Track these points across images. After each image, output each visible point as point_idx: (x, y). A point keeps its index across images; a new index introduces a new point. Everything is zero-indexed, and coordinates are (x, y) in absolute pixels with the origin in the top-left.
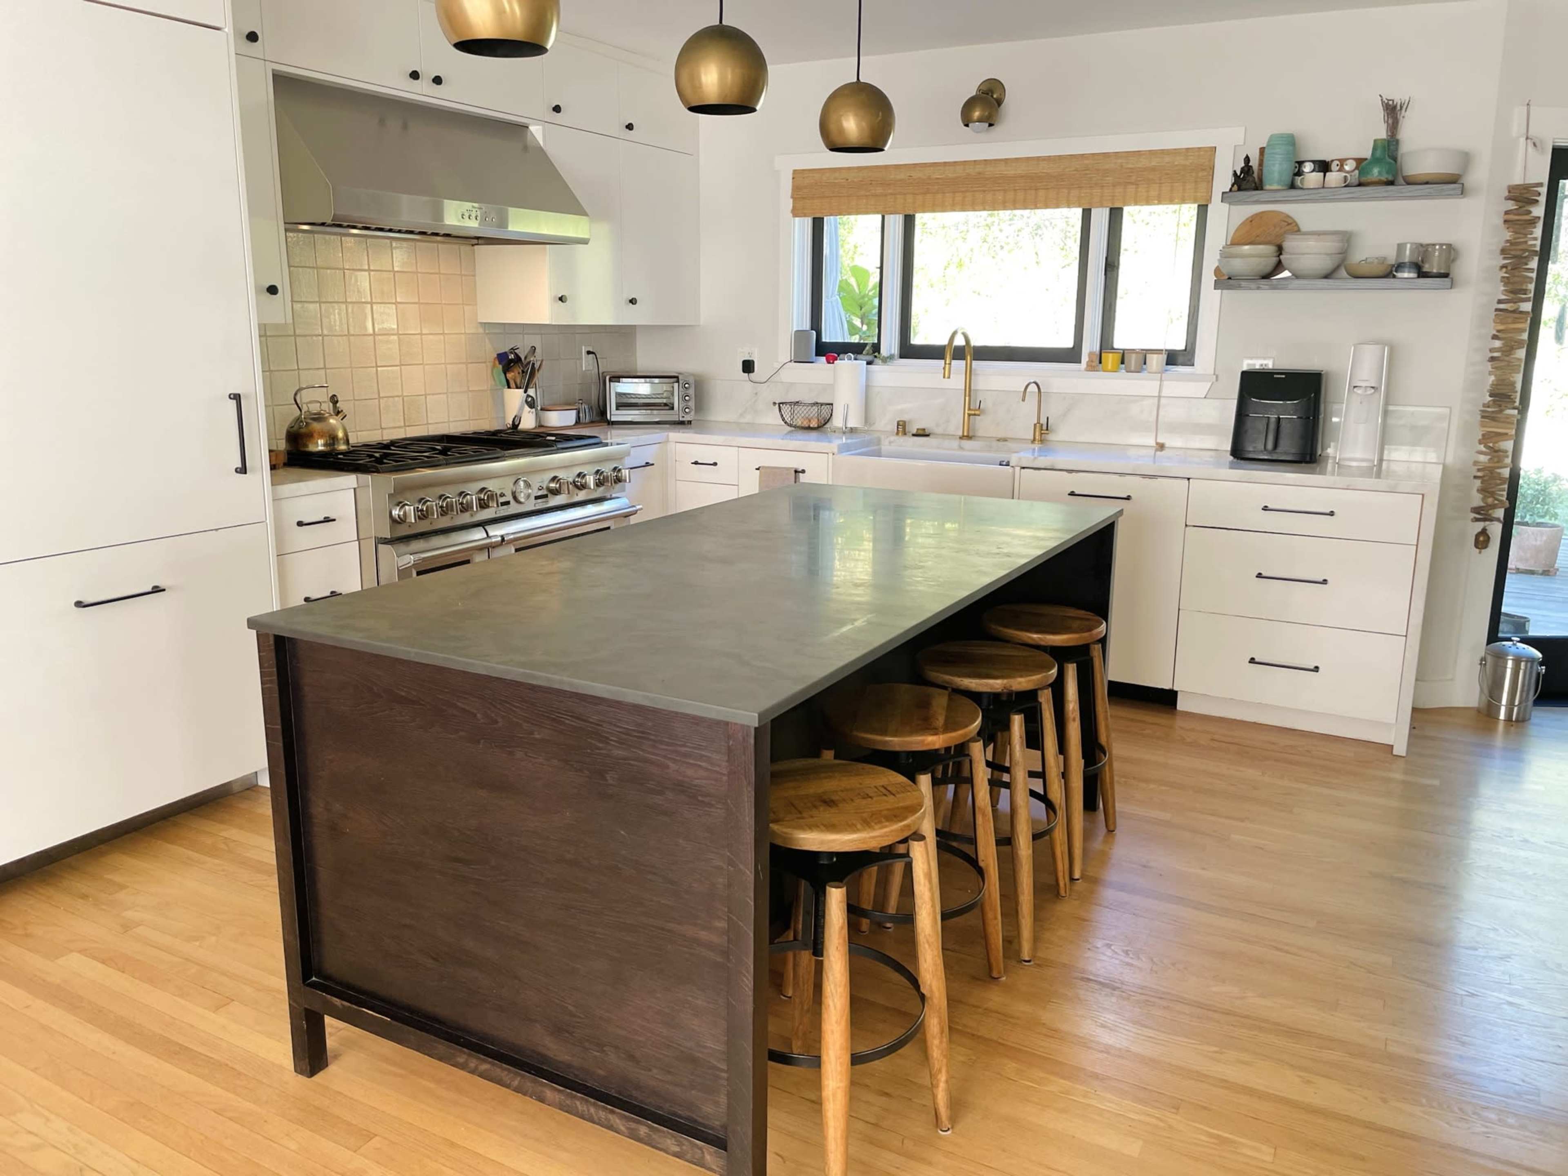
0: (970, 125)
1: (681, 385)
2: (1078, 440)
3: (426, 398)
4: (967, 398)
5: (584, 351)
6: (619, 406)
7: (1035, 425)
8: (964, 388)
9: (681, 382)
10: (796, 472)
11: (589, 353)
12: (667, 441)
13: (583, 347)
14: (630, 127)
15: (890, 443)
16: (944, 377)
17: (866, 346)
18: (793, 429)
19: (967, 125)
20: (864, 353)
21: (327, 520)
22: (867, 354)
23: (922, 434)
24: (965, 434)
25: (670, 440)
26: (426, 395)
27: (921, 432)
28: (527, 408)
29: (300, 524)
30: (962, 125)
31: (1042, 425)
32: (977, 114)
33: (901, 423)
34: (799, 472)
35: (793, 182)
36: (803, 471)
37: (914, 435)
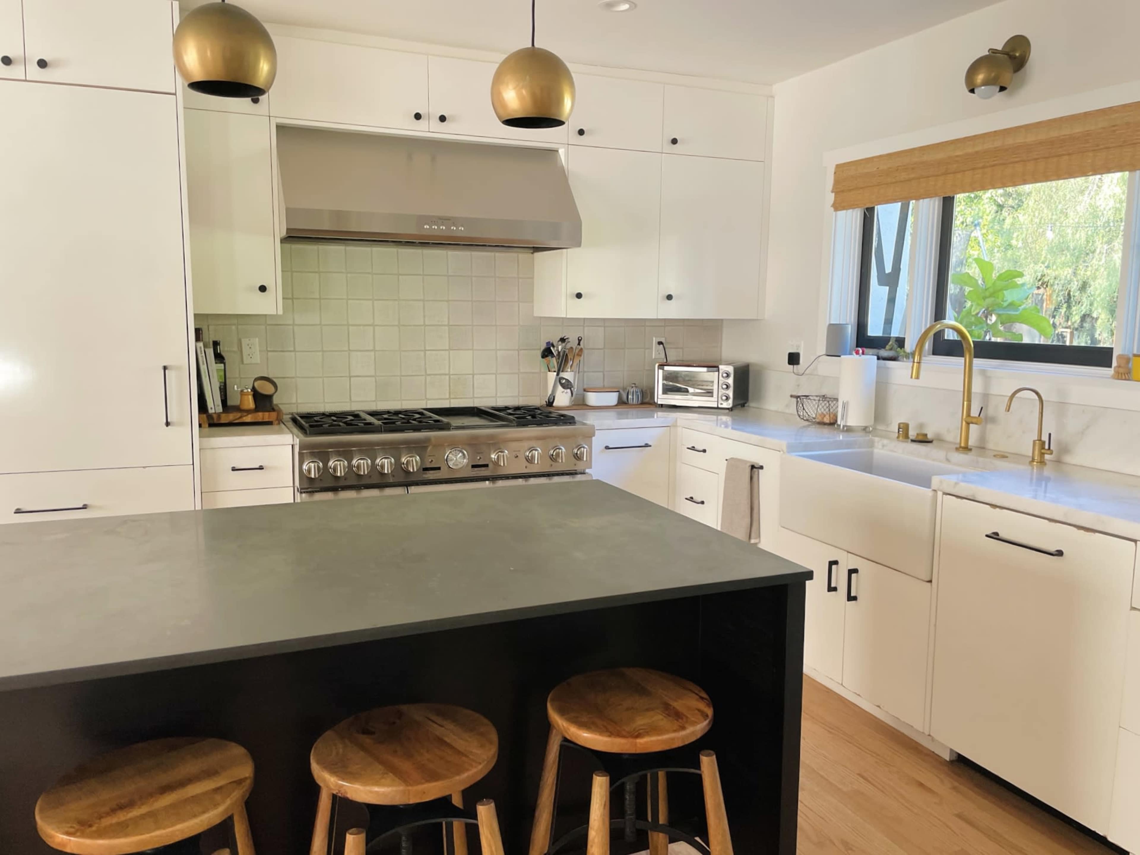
0: (976, 91)
1: (720, 375)
2: (1099, 466)
3: (473, 377)
4: (965, 403)
5: (655, 340)
6: (667, 390)
7: (1034, 441)
8: (962, 390)
9: (721, 371)
10: (753, 467)
11: (660, 343)
12: (675, 426)
13: (654, 339)
14: (674, 141)
15: (883, 446)
16: (912, 377)
17: (889, 341)
18: (810, 423)
19: (972, 91)
20: (888, 347)
21: (261, 468)
22: (891, 349)
23: (923, 440)
24: (963, 445)
25: (678, 425)
26: (473, 375)
27: (920, 438)
28: (560, 388)
29: (234, 469)
30: (966, 91)
31: (1044, 442)
32: (980, 77)
33: (902, 425)
34: (756, 468)
35: (835, 177)
36: (761, 467)
37: (913, 441)
